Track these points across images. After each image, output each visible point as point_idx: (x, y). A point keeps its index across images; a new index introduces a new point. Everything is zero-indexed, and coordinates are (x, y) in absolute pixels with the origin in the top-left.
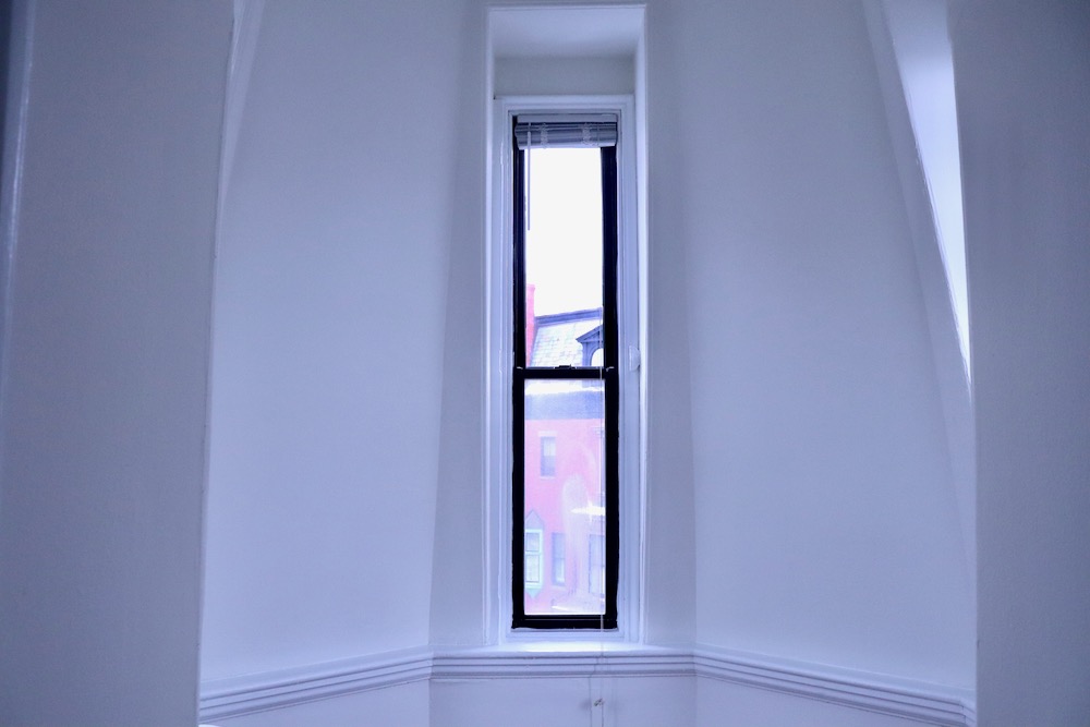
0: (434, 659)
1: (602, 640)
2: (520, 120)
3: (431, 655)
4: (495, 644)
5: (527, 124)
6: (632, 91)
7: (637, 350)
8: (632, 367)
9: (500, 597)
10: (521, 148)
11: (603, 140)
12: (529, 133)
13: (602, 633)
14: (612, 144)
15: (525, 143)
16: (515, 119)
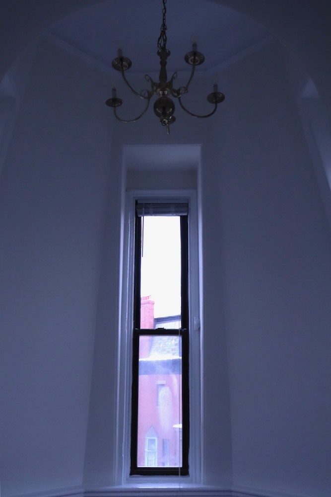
0: (85, 493)
1: (180, 482)
2: (139, 202)
3: (83, 490)
4: (120, 484)
5: (142, 204)
6: (196, 188)
7: (198, 318)
8: (195, 328)
9: (123, 456)
10: (139, 216)
11: (181, 212)
12: (144, 209)
13: (180, 478)
14: (186, 214)
15: (141, 214)
16: (136, 202)
